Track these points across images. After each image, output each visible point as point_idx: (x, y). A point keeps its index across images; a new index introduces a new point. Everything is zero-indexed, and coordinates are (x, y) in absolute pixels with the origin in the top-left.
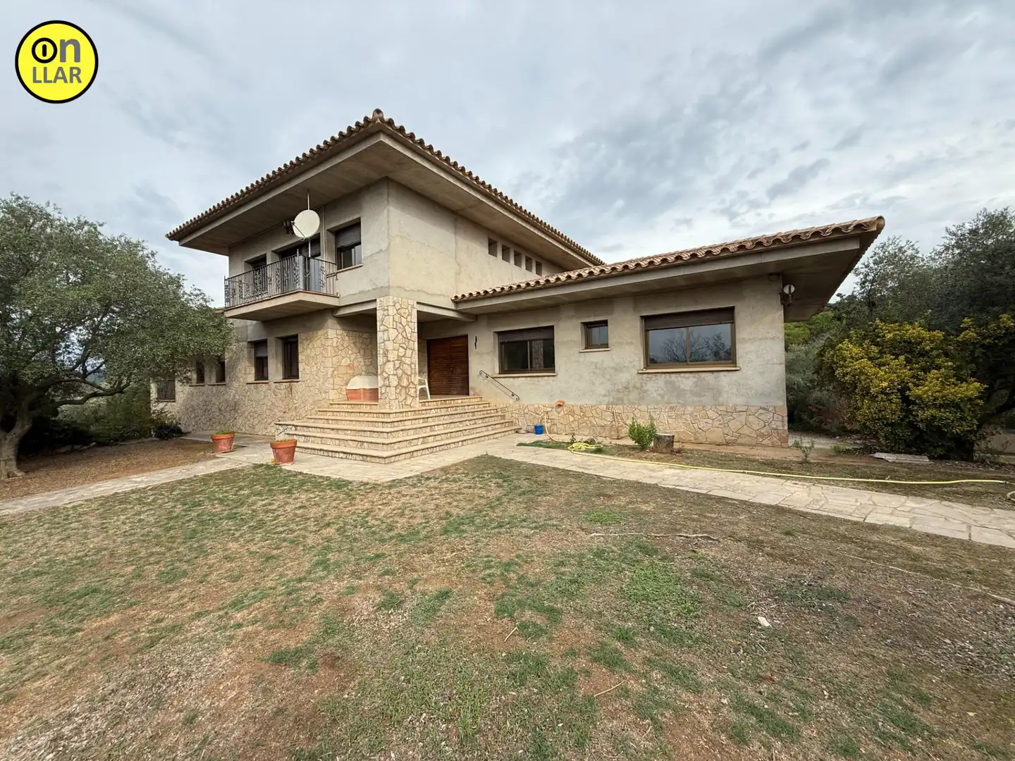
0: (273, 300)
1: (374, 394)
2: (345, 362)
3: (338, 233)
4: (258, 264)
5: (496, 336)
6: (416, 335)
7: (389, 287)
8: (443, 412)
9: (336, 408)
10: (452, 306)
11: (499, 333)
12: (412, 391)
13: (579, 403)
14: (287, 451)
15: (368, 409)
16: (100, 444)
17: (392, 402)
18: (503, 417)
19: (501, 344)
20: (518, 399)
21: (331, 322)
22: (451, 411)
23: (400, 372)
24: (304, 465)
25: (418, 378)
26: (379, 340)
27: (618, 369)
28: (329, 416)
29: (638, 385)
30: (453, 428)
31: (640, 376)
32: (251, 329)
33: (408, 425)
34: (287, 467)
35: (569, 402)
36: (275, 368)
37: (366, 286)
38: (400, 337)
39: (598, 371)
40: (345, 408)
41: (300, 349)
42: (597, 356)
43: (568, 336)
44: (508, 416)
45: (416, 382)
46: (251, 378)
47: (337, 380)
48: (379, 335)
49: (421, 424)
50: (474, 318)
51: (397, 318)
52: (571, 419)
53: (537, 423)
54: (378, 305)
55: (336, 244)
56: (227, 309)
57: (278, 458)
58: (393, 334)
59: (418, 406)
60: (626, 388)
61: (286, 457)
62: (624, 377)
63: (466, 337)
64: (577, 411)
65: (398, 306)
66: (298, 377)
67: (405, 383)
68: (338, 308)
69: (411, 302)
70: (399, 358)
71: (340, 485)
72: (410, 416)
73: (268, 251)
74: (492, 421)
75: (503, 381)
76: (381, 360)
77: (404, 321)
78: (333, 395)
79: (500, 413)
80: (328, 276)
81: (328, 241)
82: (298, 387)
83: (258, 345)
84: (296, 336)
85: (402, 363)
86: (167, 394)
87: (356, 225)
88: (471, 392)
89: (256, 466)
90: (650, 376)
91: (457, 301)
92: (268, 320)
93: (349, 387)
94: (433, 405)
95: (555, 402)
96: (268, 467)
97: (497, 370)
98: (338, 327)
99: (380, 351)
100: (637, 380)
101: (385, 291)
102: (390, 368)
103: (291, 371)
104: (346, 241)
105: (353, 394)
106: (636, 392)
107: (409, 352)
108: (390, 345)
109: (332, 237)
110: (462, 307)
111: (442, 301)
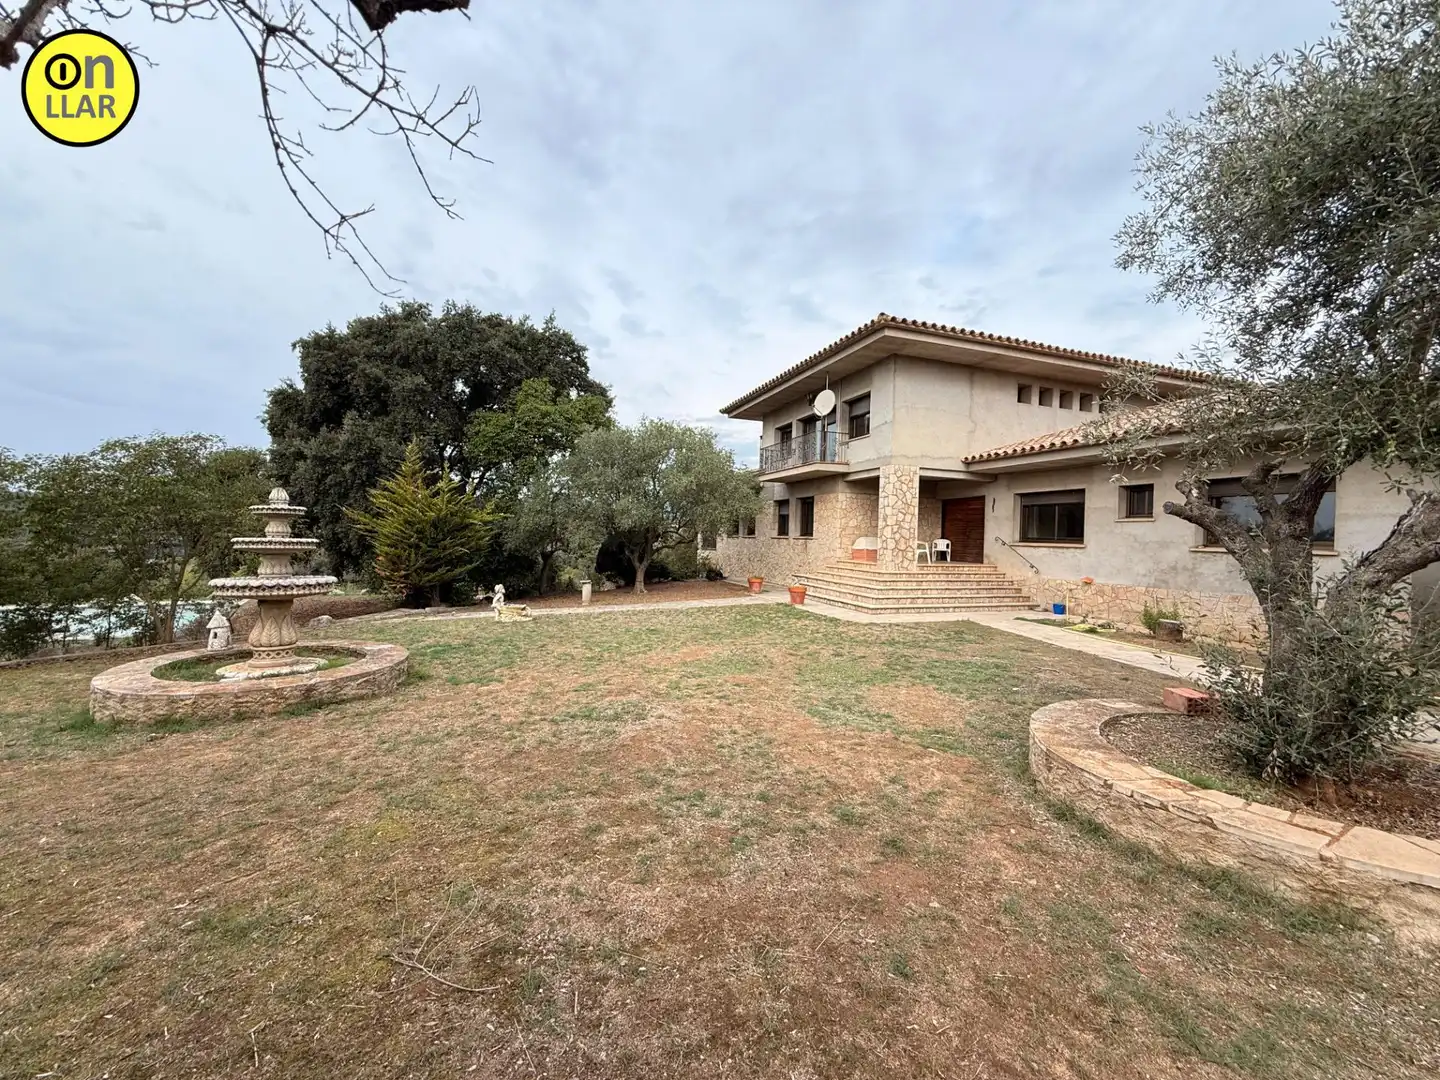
0: (795, 468)
1: (872, 555)
2: (853, 523)
3: (851, 403)
4: (785, 432)
5: (1019, 498)
6: (917, 500)
7: (891, 457)
8: (943, 578)
9: (841, 565)
10: (962, 467)
11: (1022, 495)
12: (910, 555)
13: (1111, 583)
14: (799, 595)
15: (867, 569)
16: (674, 580)
17: (887, 564)
18: (1019, 590)
19: (1024, 508)
20: (1037, 572)
21: (841, 486)
22: (950, 578)
23: (897, 536)
24: (810, 606)
25: (917, 542)
26: (881, 506)
27: (1164, 545)
28: (835, 572)
29: (1190, 566)
30: (947, 594)
31: (1193, 555)
32: (778, 491)
33: (901, 586)
34: (799, 607)
35: (1098, 581)
36: (794, 526)
37: (871, 455)
38: (900, 503)
39: (1137, 545)
40: (849, 566)
41: (815, 510)
42: (1138, 527)
43: (1102, 502)
44: (1025, 591)
45: (915, 546)
46: (775, 533)
47: (845, 540)
48: (881, 500)
49: (914, 586)
50: (994, 477)
51: (898, 485)
52: (1101, 600)
53: (1058, 601)
54: (880, 473)
55: (850, 412)
56: (761, 473)
57: (794, 600)
58: (892, 500)
59: (914, 568)
60: (1174, 568)
61: (798, 599)
62: (1171, 556)
63: (982, 498)
64: (1107, 590)
65: (899, 473)
66: (812, 535)
67: (903, 547)
68: (847, 474)
69: (913, 469)
70: (898, 523)
71: (832, 620)
72: (904, 578)
73: (794, 419)
74: (1002, 593)
75: (1021, 550)
76: (881, 523)
77: (905, 488)
78: (839, 553)
79: (1016, 586)
80: (842, 444)
81: (843, 411)
82: (812, 544)
83: (782, 504)
84: (813, 498)
85: (900, 527)
86: (710, 544)
87: (867, 396)
88: (985, 560)
89: (778, 604)
90: (1206, 555)
91: (967, 463)
92: (791, 483)
93: (856, 547)
94: (932, 570)
95: (1079, 579)
96: (786, 605)
97: (1017, 537)
98: (848, 490)
99: (881, 516)
100: (1188, 560)
101: (887, 460)
102: (888, 532)
103: (807, 530)
104: (858, 411)
105: (856, 554)
106: (1187, 574)
107: (908, 517)
108: (889, 511)
109: (847, 408)
110: (974, 468)
111: (948, 462)
